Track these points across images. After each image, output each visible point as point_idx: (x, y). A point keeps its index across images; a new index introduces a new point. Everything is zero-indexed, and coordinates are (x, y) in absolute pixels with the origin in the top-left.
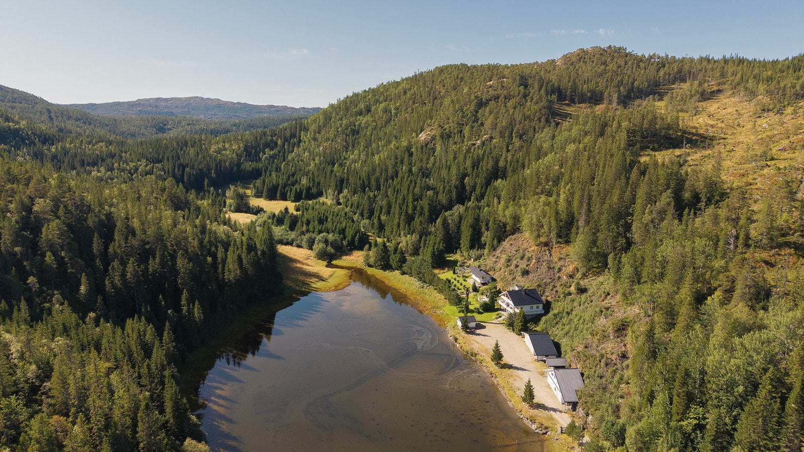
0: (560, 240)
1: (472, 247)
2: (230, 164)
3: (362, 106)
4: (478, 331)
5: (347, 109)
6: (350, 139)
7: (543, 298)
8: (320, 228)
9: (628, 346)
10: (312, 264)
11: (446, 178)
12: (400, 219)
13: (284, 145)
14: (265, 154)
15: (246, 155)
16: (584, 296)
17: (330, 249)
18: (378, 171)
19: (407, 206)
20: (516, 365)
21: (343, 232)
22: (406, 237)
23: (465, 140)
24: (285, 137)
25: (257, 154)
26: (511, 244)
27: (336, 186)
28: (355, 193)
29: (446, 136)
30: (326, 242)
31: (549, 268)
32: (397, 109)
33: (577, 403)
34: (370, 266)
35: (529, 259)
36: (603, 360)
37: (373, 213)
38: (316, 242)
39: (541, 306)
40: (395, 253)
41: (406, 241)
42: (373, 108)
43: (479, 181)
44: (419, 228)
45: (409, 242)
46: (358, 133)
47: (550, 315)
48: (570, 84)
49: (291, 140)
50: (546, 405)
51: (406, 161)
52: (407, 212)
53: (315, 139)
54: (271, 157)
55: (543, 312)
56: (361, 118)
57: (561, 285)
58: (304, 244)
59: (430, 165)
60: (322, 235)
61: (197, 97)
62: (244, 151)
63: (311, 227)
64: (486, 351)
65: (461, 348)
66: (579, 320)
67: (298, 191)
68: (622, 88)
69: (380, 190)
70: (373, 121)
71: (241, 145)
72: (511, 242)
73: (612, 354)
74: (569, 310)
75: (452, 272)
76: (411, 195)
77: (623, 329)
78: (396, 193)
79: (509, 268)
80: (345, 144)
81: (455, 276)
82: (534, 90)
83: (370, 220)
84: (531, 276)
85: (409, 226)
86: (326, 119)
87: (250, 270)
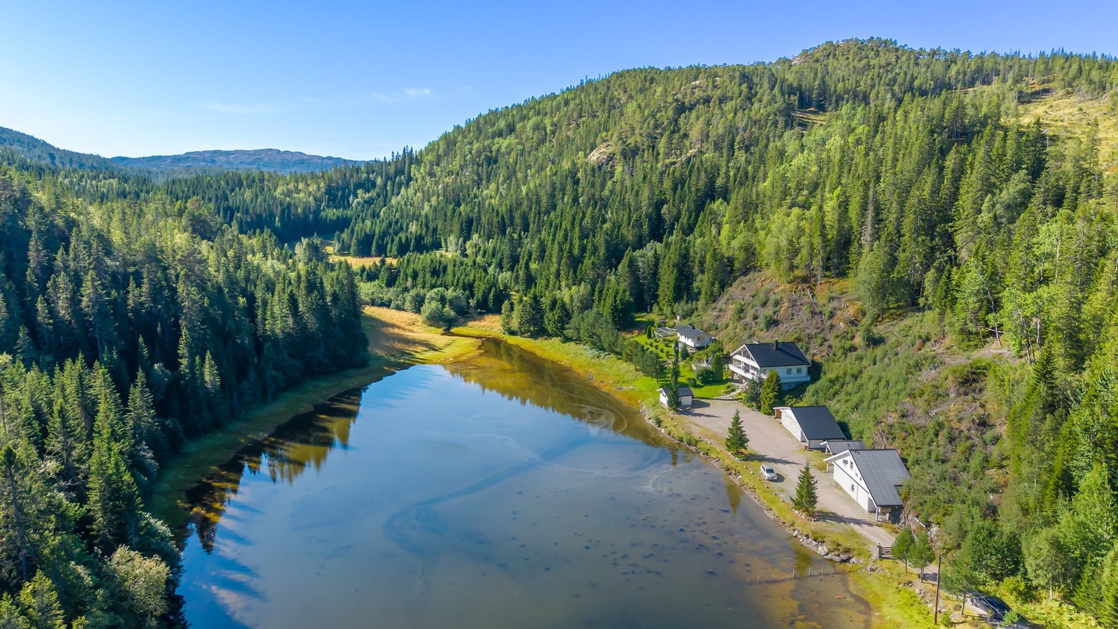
0: (828, 273)
1: (677, 298)
2: (304, 210)
3: (502, 124)
4: (697, 411)
5: (479, 130)
6: (483, 171)
7: (809, 357)
8: (433, 281)
9: (988, 406)
10: (420, 331)
11: (633, 203)
12: (559, 265)
13: (385, 186)
14: (357, 197)
15: (329, 199)
16: (879, 351)
17: (449, 311)
18: (525, 203)
19: (571, 244)
20: (771, 455)
21: (469, 287)
22: (570, 289)
23: (661, 157)
24: (387, 174)
25: (345, 197)
26: (744, 288)
27: (462, 230)
28: (489, 237)
29: (630, 154)
30: (443, 300)
31: (813, 313)
32: (554, 125)
33: (901, 507)
34: (512, 333)
35: (777, 304)
36: (944, 433)
37: (518, 262)
38: (426, 301)
39: (804, 368)
40: (552, 309)
41: (569, 294)
42: (519, 126)
43: (684, 208)
44: (591, 274)
45: (575, 296)
46: (496, 161)
47: (823, 381)
48: (816, 83)
49: (395, 178)
50: (839, 513)
51: (569, 187)
52: (570, 251)
53: (432, 174)
54: (365, 202)
55: (809, 379)
56: (501, 140)
57: (837, 337)
58: (408, 305)
59: (606, 192)
60: (436, 290)
61: (271, 150)
62: (326, 193)
63: (420, 280)
64: (715, 436)
65: (669, 434)
66: (877, 384)
67: (403, 241)
68: (896, 88)
69: (528, 231)
70: (518, 144)
71: (322, 185)
72: (743, 285)
73: (960, 420)
74: (856, 371)
75: (646, 336)
76: (577, 229)
77: (975, 381)
78: (553, 229)
79: (742, 321)
80: (475, 178)
81: (649, 341)
82: (763, 89)
83: (513, 271)
84: (782, 328)
85: (575, 272)
86: (448, 144)
87: (311, 322)
